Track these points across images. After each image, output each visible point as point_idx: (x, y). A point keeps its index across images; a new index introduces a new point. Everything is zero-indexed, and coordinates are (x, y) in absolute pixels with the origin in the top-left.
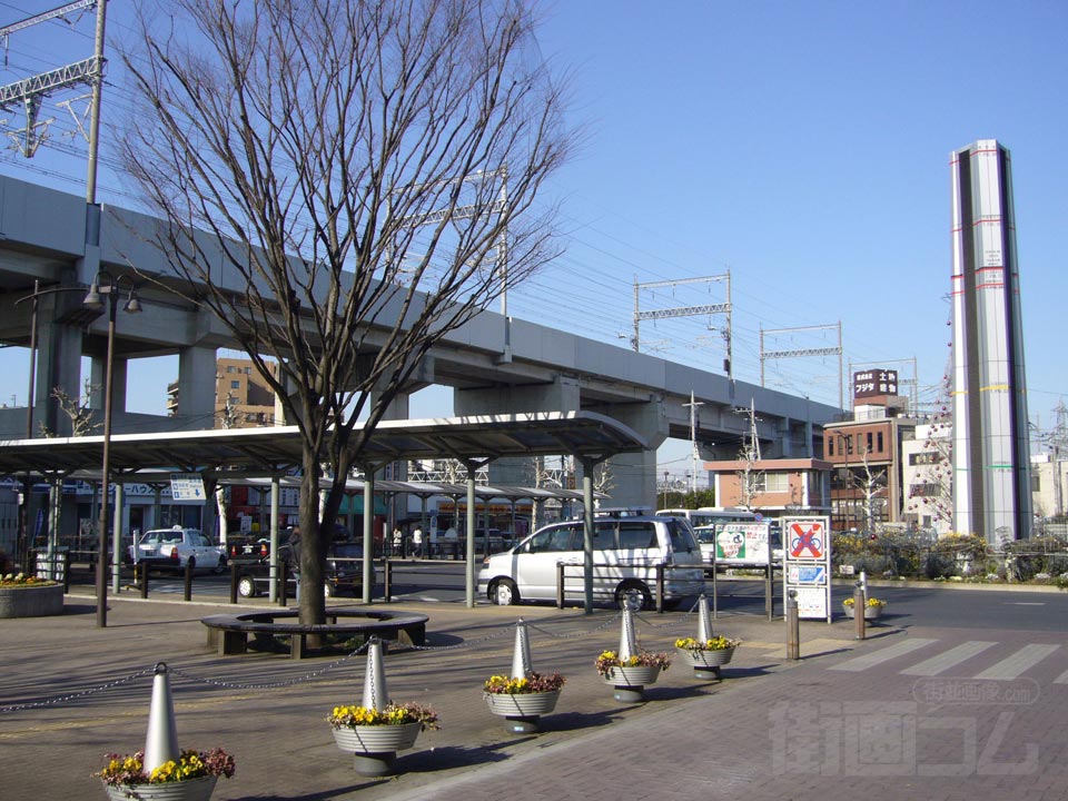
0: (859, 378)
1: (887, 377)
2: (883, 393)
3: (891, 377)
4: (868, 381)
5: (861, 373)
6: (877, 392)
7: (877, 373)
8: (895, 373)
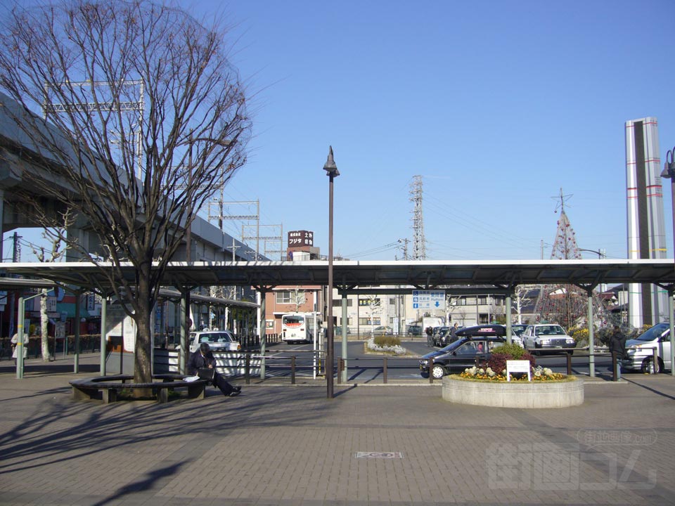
0: (291, 235)
1: (308, 236)
2: (306, 245)
3: (310, 235)
4: (298, 237)
5: (293, 232)
6: (303, 244)
7: (303, 233)
8: (312, 233)
